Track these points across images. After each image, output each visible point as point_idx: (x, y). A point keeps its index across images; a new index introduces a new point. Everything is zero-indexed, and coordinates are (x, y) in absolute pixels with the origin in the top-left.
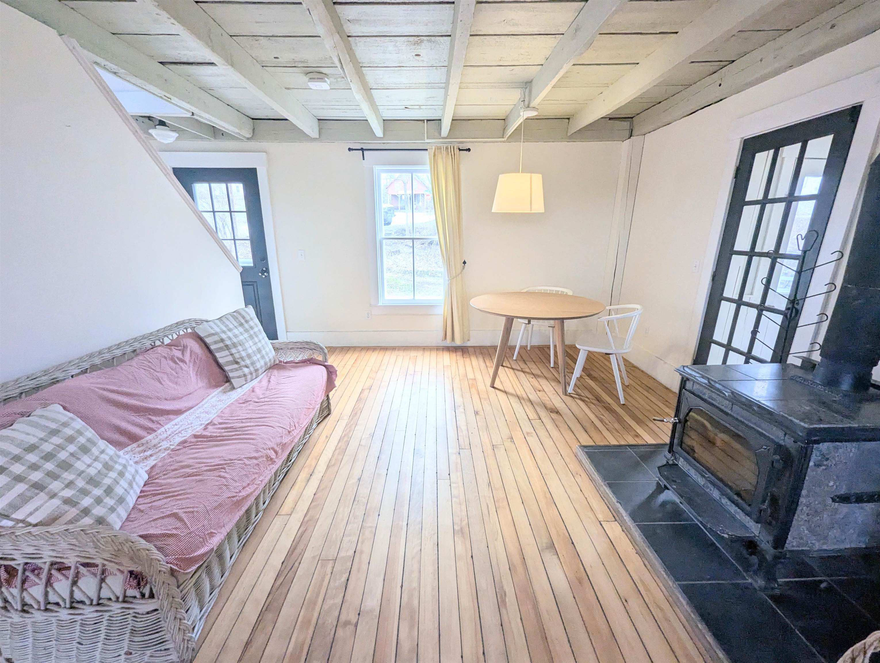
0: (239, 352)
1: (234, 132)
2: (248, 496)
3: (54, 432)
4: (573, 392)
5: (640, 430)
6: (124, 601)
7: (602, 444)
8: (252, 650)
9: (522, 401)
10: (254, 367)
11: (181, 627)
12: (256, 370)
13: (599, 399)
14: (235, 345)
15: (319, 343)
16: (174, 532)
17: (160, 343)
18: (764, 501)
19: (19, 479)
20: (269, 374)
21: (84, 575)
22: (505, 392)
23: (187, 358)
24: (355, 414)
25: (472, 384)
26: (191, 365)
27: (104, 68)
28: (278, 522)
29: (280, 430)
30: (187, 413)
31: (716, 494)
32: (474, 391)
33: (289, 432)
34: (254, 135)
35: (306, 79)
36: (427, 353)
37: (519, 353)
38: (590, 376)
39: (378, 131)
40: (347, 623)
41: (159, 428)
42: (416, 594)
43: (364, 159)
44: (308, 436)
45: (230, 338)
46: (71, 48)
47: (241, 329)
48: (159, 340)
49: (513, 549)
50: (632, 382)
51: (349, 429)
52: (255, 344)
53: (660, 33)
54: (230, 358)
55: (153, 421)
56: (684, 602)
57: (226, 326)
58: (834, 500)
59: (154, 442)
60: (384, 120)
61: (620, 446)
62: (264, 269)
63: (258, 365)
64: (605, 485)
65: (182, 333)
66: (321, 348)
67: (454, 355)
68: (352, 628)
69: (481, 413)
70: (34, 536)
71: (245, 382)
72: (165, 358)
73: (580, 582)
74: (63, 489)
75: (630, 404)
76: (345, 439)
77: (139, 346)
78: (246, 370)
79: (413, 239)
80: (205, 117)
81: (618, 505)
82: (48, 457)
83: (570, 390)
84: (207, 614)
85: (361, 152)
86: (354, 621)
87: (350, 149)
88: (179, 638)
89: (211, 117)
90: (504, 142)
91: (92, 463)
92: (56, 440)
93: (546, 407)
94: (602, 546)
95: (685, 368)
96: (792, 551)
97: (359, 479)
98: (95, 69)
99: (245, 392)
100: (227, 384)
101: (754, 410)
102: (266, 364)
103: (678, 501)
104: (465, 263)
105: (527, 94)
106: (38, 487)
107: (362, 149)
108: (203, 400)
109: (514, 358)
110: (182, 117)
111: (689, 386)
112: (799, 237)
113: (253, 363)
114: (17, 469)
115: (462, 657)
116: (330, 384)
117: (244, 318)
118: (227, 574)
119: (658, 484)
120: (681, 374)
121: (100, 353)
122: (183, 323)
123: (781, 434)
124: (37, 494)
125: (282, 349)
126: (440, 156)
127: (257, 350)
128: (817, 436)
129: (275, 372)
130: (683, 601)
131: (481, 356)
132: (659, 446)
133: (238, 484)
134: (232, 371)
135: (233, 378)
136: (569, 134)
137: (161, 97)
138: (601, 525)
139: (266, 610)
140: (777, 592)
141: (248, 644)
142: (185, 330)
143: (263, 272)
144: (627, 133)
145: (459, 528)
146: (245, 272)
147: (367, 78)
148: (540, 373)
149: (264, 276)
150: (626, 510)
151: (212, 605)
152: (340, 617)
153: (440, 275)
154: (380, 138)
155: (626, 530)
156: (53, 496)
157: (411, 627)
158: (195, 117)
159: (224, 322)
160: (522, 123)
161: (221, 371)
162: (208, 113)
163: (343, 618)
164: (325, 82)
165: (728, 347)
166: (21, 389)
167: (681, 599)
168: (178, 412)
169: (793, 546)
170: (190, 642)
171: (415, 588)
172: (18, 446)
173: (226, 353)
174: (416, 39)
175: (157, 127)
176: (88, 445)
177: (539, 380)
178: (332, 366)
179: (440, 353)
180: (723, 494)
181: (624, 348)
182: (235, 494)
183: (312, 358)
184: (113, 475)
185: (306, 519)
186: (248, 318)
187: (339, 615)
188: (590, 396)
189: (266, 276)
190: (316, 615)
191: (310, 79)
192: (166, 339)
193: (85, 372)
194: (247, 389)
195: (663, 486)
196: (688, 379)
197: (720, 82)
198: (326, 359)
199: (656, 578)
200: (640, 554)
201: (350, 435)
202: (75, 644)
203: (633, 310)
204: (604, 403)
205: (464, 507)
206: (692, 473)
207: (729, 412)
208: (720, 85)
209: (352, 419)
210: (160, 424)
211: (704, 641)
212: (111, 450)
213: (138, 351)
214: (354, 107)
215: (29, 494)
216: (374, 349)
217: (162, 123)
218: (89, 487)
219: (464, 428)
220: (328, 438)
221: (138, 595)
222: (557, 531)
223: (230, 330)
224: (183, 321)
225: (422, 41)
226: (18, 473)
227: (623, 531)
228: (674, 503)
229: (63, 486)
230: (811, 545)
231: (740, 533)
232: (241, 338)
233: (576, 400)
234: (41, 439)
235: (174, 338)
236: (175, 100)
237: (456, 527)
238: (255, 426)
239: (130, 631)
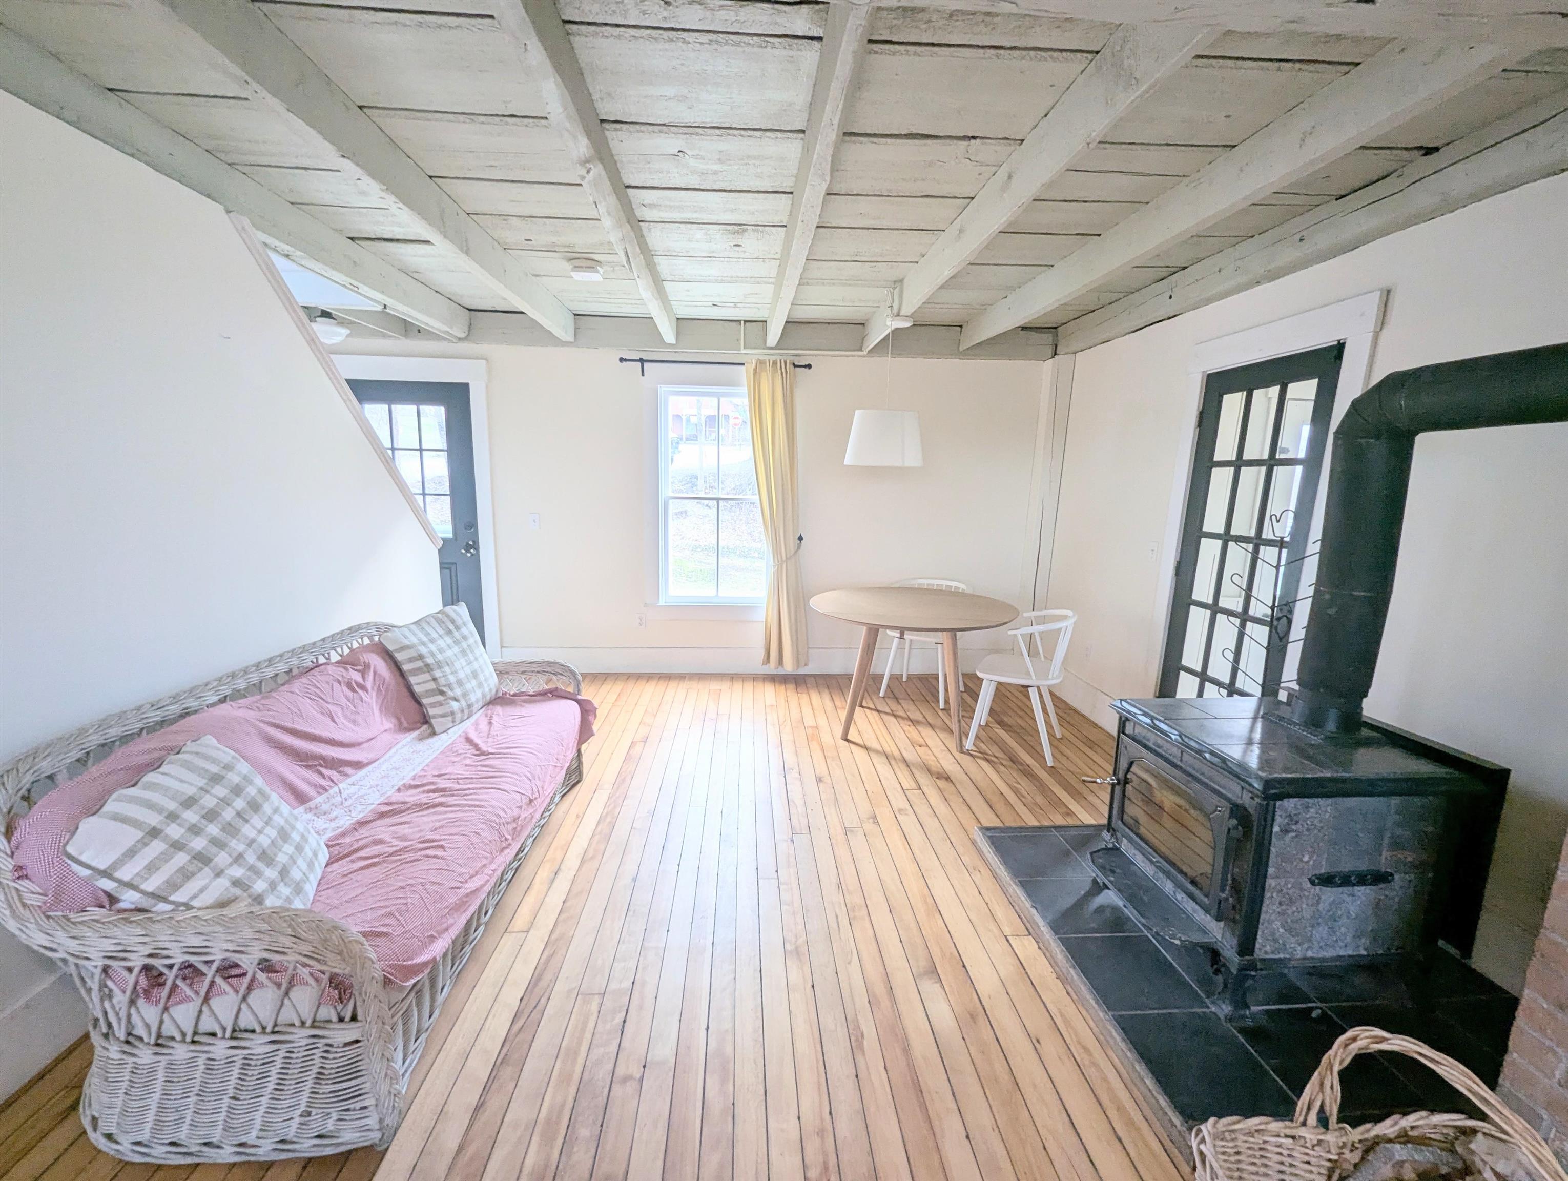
0: (445, 675)
1: (440, 331)
2: (477, 890)
3: (216, 779)
4: (974, 748)
5: (1074, 806)
6: (313, 1026)
7: (1013, 825)
8: (483, 1117)
9: (893, 762)
10: (466, 701)
11: (389, 1072)
12: (470, 706)
13: (1014, 760)
14: (439, 665)
15: (568, 665)
16: (385, 930)
17: (325, 661)
18: (1223, 891)
19: (178, 846)
20: (489, 712)
21: (262, 985)
22: (865, 748)
23: (369, 684)
24: (622, 780)
25: (812, 737)
26: (374, 694)
27: (275, 250)
28: (507, 944)
29: (518, 796)
30: (370, 768)
31: (1168, 887)
32: (815, 746)
33: (531, 801)
34: (471, 333)
35: (568, 266)
36: (738, 686)
37: (888, 686)
38: (1001, 723)
39: (668, 334)
40: (626, 1079)
41: (331, 787)
42: (730, 1037)
43: (643, 375)
44: (547, 814)
45: (433, 654)
46: (240, 228)
47: (449, 640)
48: (323, 655)
49: (874, 973)
50: (1067, 734)
51: (612, 806)
52: (469, 663)
53: (1077, 234)
54: (432, 685)
55: (323, 777)
56: (1118, 1039)
57: (427, 634)
58: (1313, 883)
59: (325, 807)
60: (678, 319)
61: (1040, 828)
62: (471, 543)
63: (473, 698)
64: (1015, 882)
65: (355, 645)
66: (573, 673)
67: (783, 688)
68: (635, 1084)
69: (827, 779)
70: (206, 920)
71: (451, 725)
72: (339, 682)
73: (973, 1017)
74: (231, 865)
75: (1061, 766)
76: (608, 819)
77: (296, 662)
78: (455, 705)
79: (718, 500)
80: (401, 309)
81: (1034, 911)
82: (211, 815)
83: (969, 744)
84: (411, 1068)
85: (639, 364)
86: (638, 1076)
87: (622, 360)
88: (384, 1087)
89: (410, 309)
90: (864, 356)
91: (263, 828)
92: (220, 791)
93: (929, 771)
94: (1007, 967)
95: (1123, 703)
96: (1264, 960)
97: (635, 880)
98: (268, 256)
99: (453, 738)
100: (425, 727)
101: (1205, 758)
102: (484, 696)
103: (1120, 903)
104: (800, 539)
105: (896, 297)
106: (202, 859)
107: (642, 361)
108: (390, 749)
109: (882, 694)
110: (366, 311)
111: (1129, 729)
112: (1274, 517)
113: (465, 695)
114: (174, 831)
115: (799, 1118)
116: (585, 732)
117: (453, 622)
118: (436, 1014)
119: (1095, 882)
120: (1118, 712)
121: (246, 671)
122: (358, 628)
123: (1238, 790)
124: (200, 870)
125: (507, 673)
126: (764, 374)
127: (472, 672)
128: (1276, 788)
129: (498, 709)
130: (1117, 1036)
131: (826, 691)
132: (1098, 828)
133: (463, 870)
134: (433, 705)
135: (434, 717)
136: (961, 349)
137: (344, 286)
138: (1008, 941)
139: (502, 1063)
140: (1249, 1023)
141: (478, 1108)
142: (360, 640)
143: (468, 548)
144: (1050, 351)
145: (793, 947)
146: (446, 548)
147: (658, 268)
148: (921, 718)
149: (469, 555)
150: (1044, 917)
151: (418, 1056)
152: (616, 1071)
153: (756, 554)
154: (671, 345)
155: (1042, 947)
156: (219, 874)
157: (723, 1081)
158: (387, 310)
159: (423, 628)
160: (888, 335)
161: (417, 706)
162: (408, 305)
163: (621, 1071)
164: (597, 272)
165: (1203, 677)
166: (144, 721)
167: (1115, 1034)
168: (358, 765)
169: (1266, 953)
170: (397, 1099)
171: (727, 1031)
172: (173, 798)
173: (427, 676)
174: (736, 228)
175: (318, 319)
176: (259, 799)
177: (920, 729)
178: (588, 702)
179: (759, 685)
180: (1179, 886)
181: (1050, 676)
182: (460, 885)
183: (557, 688)
184: (289, 849)
185: (554, 937)
186: (459, 622)
187: (614, 1068)
188: (999, 754)
189: (472, 555)
190: (578, 1069)
191: (575, 267)
192: (333, 653)
193: (223, 701)
194: (457, 735)
195: (1101, 884)
196: (1127, 719)
197: (1170, 293)
198: (579, 690)
199: (1084, 1013)
200: (1062, 978)
201: (616, 814)
202: (226, 1101)
203: (1065, 618)
204: (1022, 764)
205: (800, 919)
206: (1140, 861)
207: (1179, 763)
208: (1171, 297)
209: (618, 788)
210: (332, 781)
211: (1143, 1088)
212: (285, 809)
213: (295, 672)
214: (633, 301)
215: (191, 868)
216: (649, 677)
217: (326, 314)
218: (260, 865)
219: (799, 802)
220: (580, 817)
221: (335, 1018)
222: (941, 948)
223: (432, 641)
224: (359, 625)
225: (745, 231)
226: (176, 838)
227: (1039, 948)
228: (1115, 909)
229: (230, 860)
230: (1290, 950)
231: (1197, 938)
232: (449, 653)
233: (979, 761)
234: (202, 789)
235: (345, 654)
236: (364, 289)
237: (788, 947)
238: (480, 788)
239: (314, 1076)
